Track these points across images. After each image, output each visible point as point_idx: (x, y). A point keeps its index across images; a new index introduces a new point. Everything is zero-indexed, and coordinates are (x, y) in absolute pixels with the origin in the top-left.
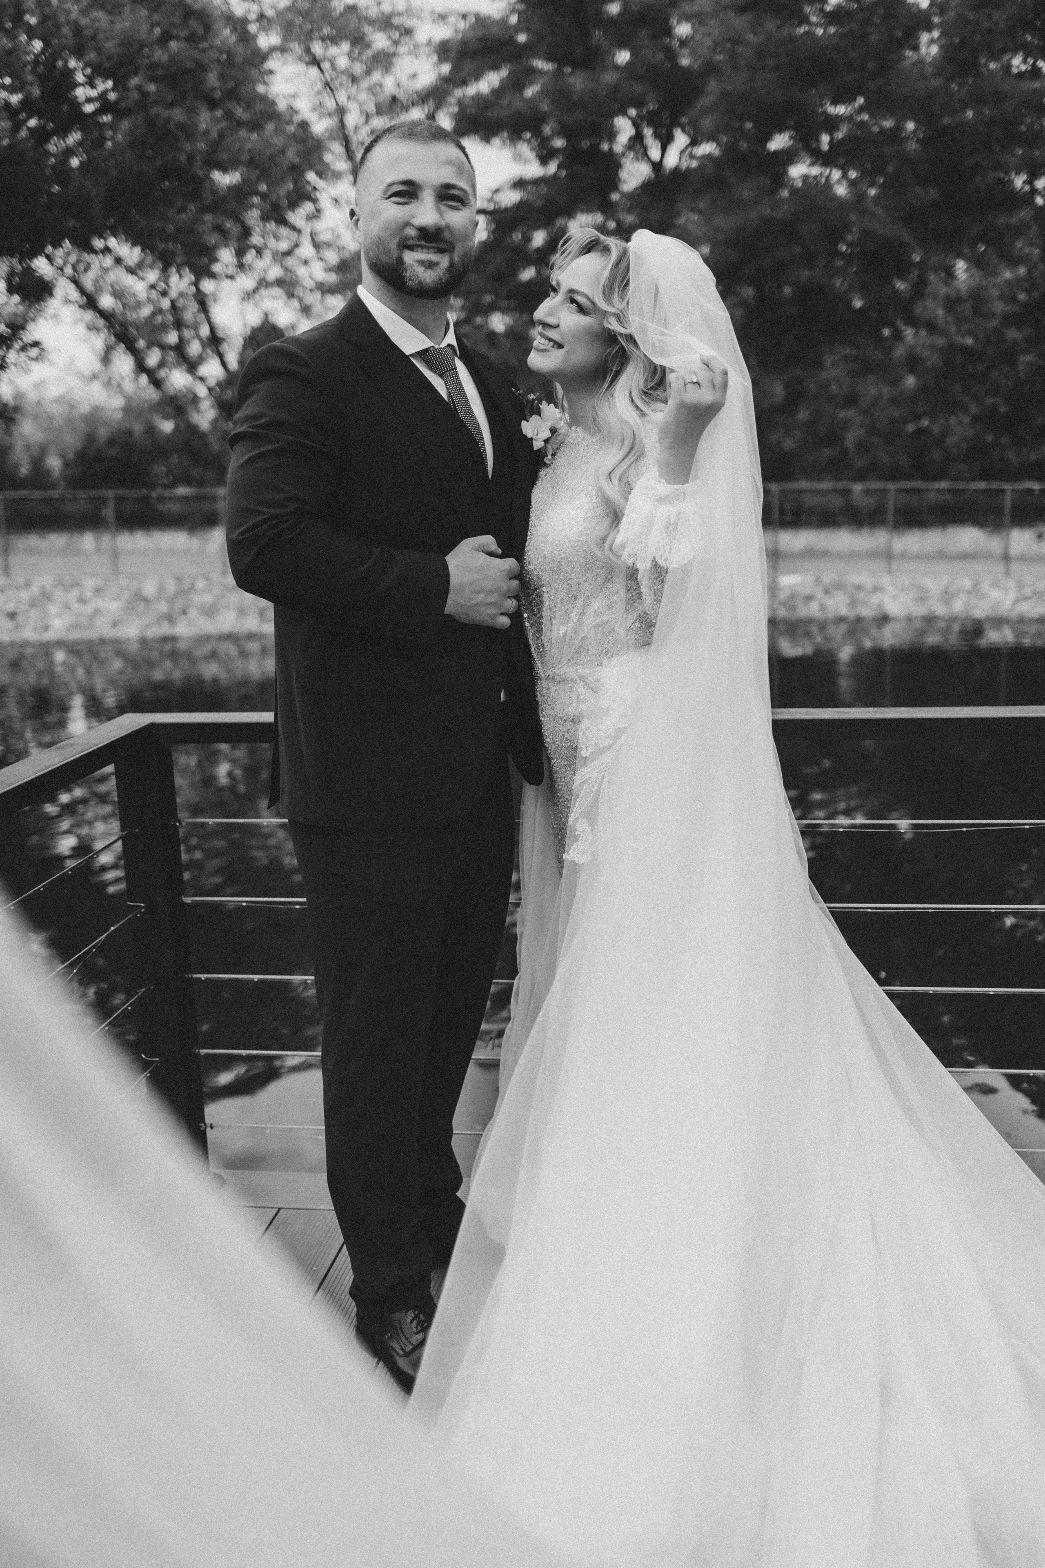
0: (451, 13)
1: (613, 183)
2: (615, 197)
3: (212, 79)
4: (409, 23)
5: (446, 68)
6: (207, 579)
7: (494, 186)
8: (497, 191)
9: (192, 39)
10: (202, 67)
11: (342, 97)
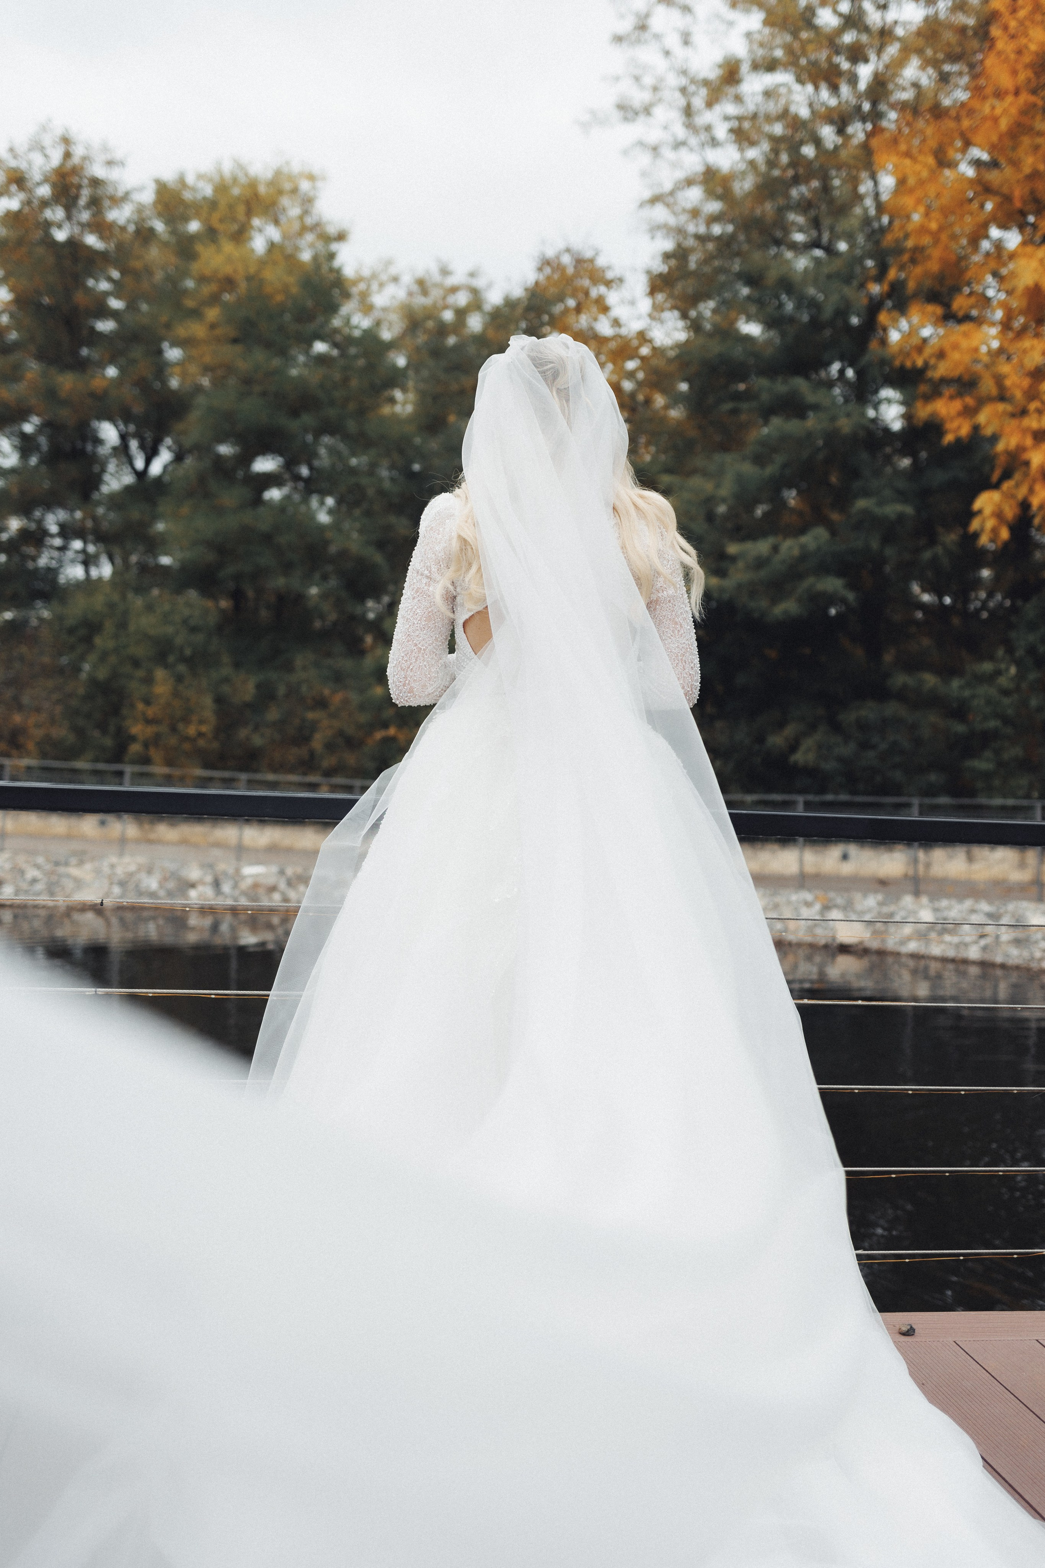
1: (97, 481)
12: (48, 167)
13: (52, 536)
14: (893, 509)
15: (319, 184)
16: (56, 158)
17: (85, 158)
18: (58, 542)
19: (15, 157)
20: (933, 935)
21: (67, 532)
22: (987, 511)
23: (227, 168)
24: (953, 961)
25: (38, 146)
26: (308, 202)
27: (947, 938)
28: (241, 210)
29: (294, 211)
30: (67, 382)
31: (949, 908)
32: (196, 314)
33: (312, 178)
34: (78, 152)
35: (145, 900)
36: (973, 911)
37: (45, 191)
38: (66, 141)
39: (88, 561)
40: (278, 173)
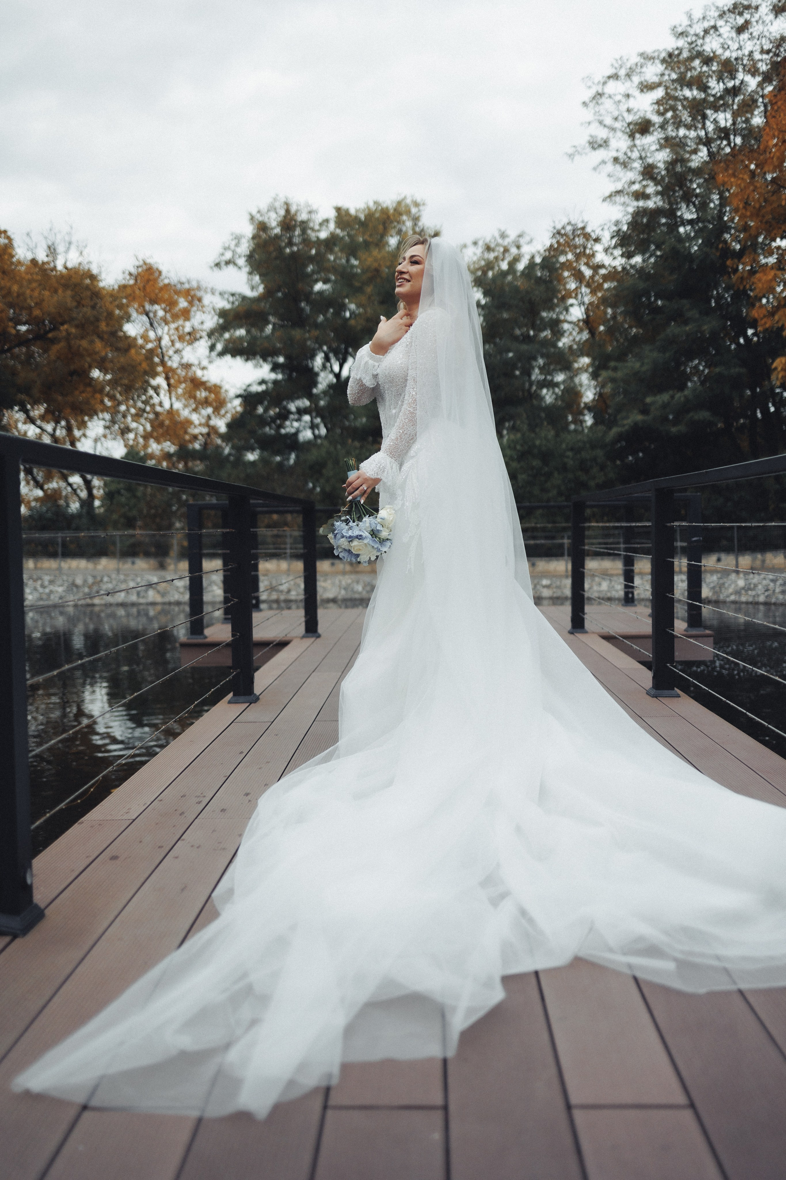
0: (225, 293)
1: (315, 384)
2: (315, 391)
3: (103, 326)
4: (199, 294)
5: (221, 321)
6: (109, 576)
7: (248, 383)
8: (249, 386)
9: (93, 307)
10: (98, 320)
11: (160, 332)
12: (279, 219)
13: (292, 413)
14: (736, 370)
15: (421, 208)
16: (282, 212)
17: (297, 211)
18: (296, 417)
19: (261, 215)
20: (743, 592)
21: (301, 412)
22: (779, 369)
23: (371, 204)
24: (751, 603)
25: (272, 208)
26: (416, 219)
27: (750, 592)
28: (381, 227)
29: (409, 224)
30: (297, 333)
31: (753, 579)
32: (359, 290)
33: (416, 204)
34: (293, 209)
35: (357, 596)
36: (765, 579)
37: (278, 230)
38: (287, 205)
39: (313, 427)
40: (399, 203)
